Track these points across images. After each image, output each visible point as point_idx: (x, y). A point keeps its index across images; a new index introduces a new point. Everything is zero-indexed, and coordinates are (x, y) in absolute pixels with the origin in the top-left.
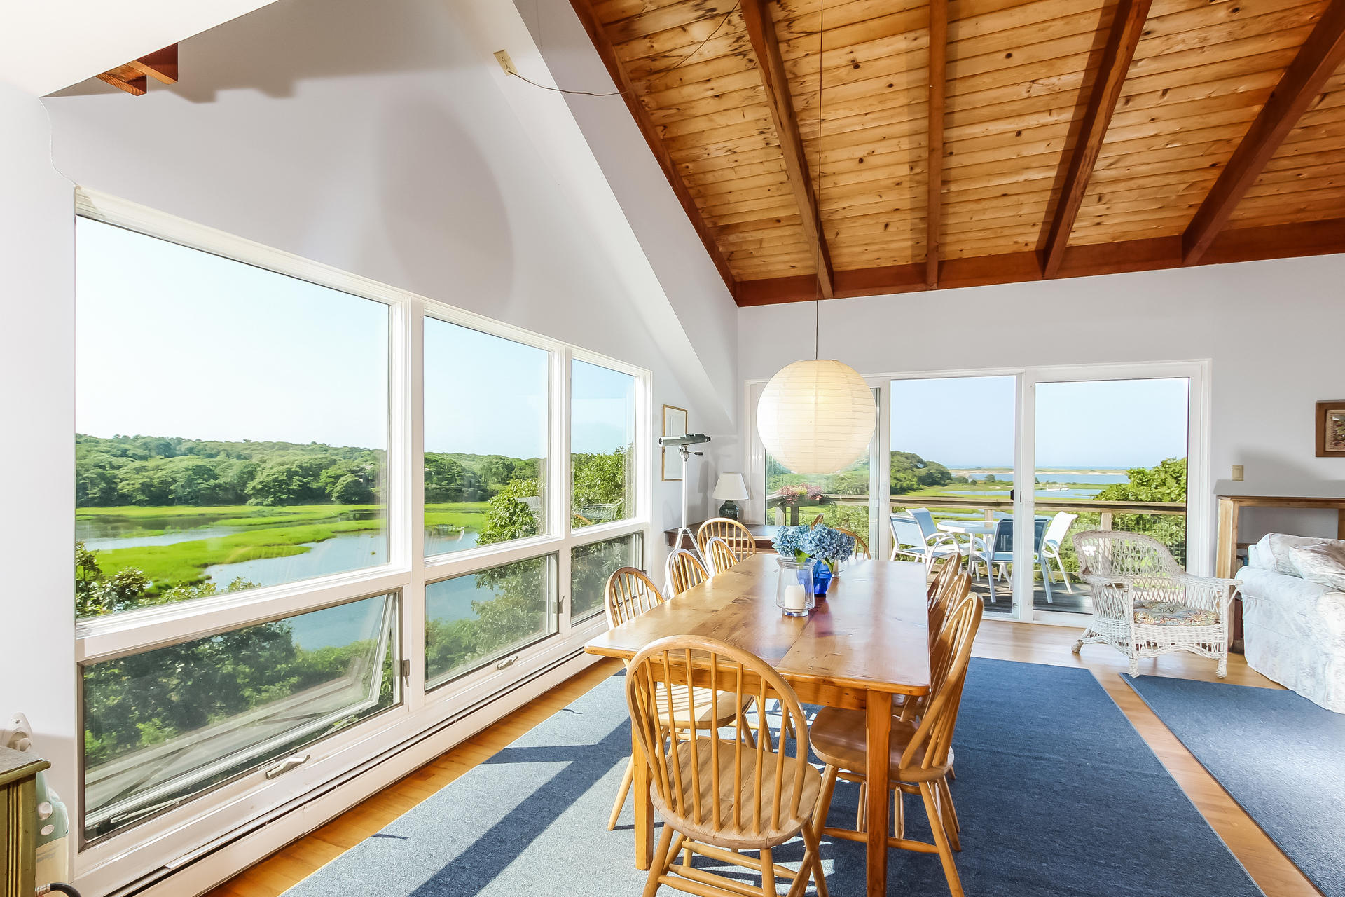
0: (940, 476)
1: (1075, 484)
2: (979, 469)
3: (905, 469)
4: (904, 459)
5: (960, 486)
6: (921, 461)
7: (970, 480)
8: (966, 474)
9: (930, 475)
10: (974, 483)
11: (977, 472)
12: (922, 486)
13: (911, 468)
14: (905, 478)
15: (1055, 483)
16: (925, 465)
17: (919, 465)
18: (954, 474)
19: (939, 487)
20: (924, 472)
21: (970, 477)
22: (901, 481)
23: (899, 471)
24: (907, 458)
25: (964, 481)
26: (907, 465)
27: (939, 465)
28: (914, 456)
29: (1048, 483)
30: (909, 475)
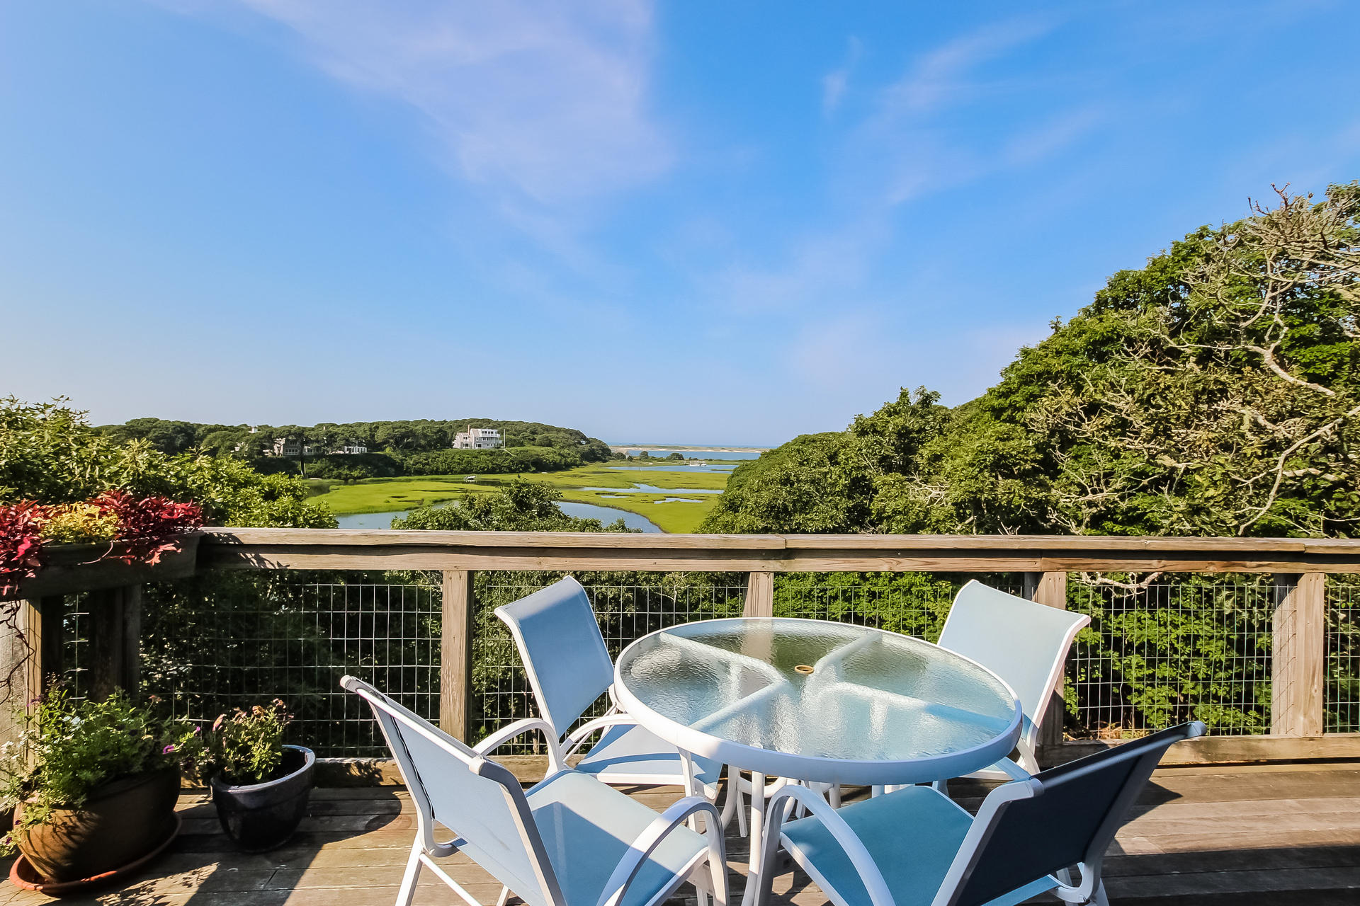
0: (601, 452)
1: (711, 460)
2: (634, 446)
3: (569, 445)
4: (568, 436)
5: (618, 462)
6: (584, 438)
7: (627, 457)
8: (624, 451)
9: (592, 452)
10: (631, 459)
11: (633, 449)
12: (585, 462)
13: (574, 445)
14: (569, 454)
15: (696, 459)
16: (588, 441)
17: (584, 442)
18: (614, 450)
19: (600, 464)
20: (586, 448)
21: (627, 453)
22: (564, 457)
23: (563, 447)
24: (571, 435)
25: (621, 457)
26: (571, 442)
27: (600, 442)
28: (578, 433)
29: (690, 459)
30: (572, 451)
